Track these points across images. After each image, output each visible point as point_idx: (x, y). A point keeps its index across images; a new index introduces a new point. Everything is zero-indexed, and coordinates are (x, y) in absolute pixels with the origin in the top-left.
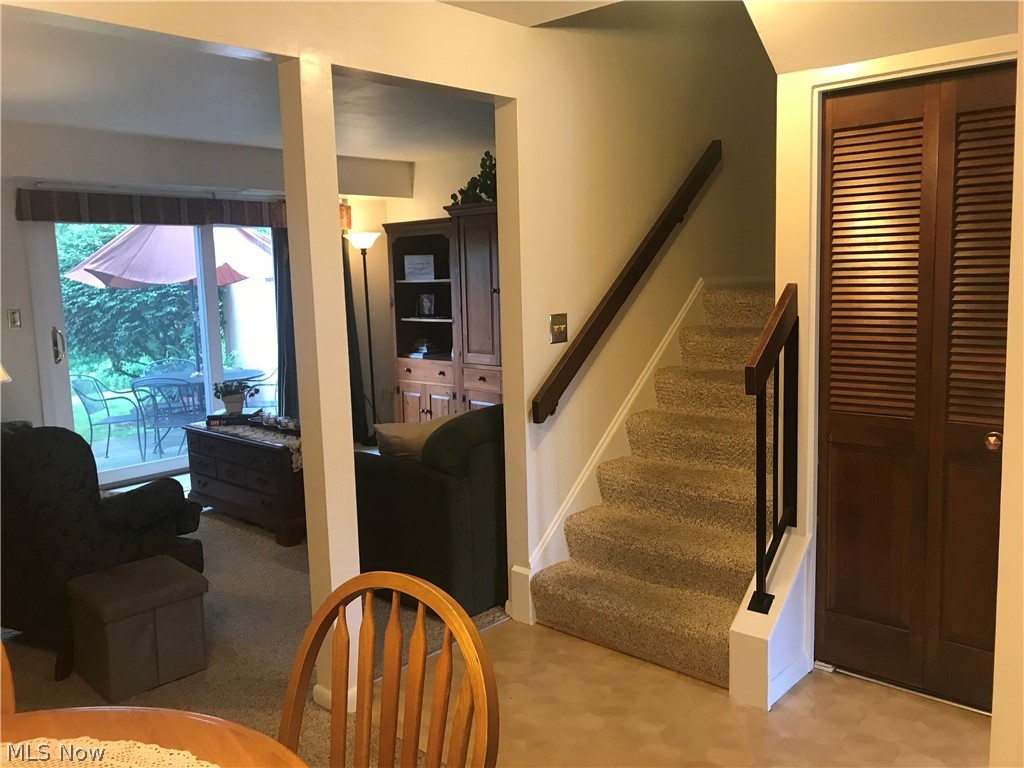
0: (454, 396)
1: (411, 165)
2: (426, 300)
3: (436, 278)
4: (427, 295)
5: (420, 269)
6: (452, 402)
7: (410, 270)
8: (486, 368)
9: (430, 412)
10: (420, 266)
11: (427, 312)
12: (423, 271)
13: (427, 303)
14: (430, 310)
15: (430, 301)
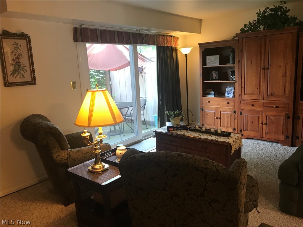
0: (235, 112)
1: (201, 20)
2: (214, 74)
3: (220, 65)
4: (214, 72)
5: (214, 61)
6: (233, 114)
7: (208, 62)
8: (254, 101)
9: (220, 118)
10: (213, 60)
11: (215, 79)
12: (215, 62)
13: (214, 75)
14: (216, 77)
15: (216, 74)
